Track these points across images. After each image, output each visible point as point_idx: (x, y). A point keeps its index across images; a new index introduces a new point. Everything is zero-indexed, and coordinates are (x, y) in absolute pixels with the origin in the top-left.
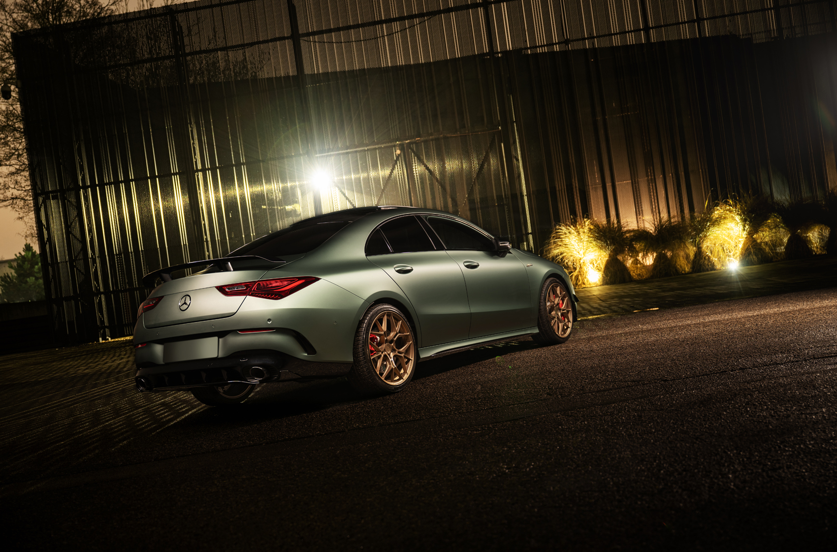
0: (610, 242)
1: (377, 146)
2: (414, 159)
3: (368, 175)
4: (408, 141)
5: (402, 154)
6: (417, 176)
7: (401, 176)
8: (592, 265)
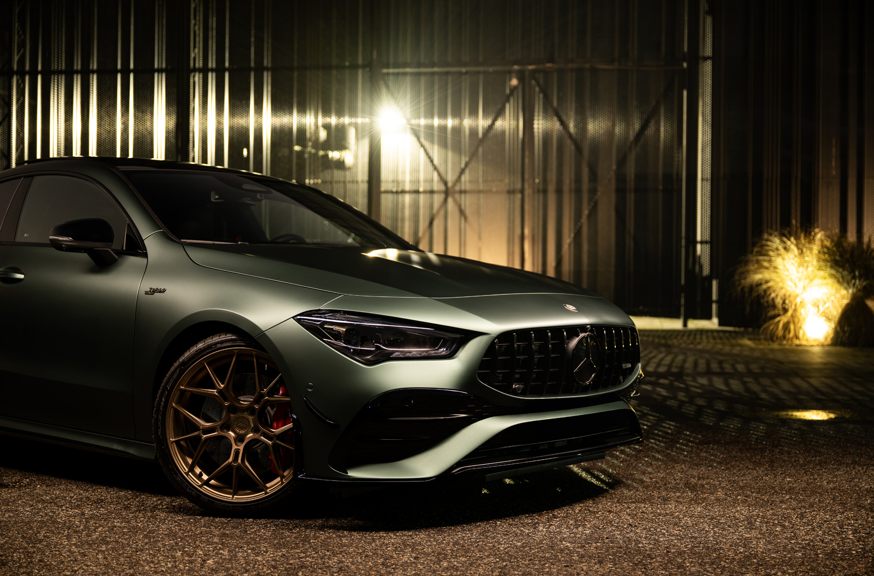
0: (859, 273)
2: (539, 96)
3: (461, 123)
4: (533, 67)
5: (520, 86)
6: (539, 124)
7: (513, 127)
8: (815, 310)
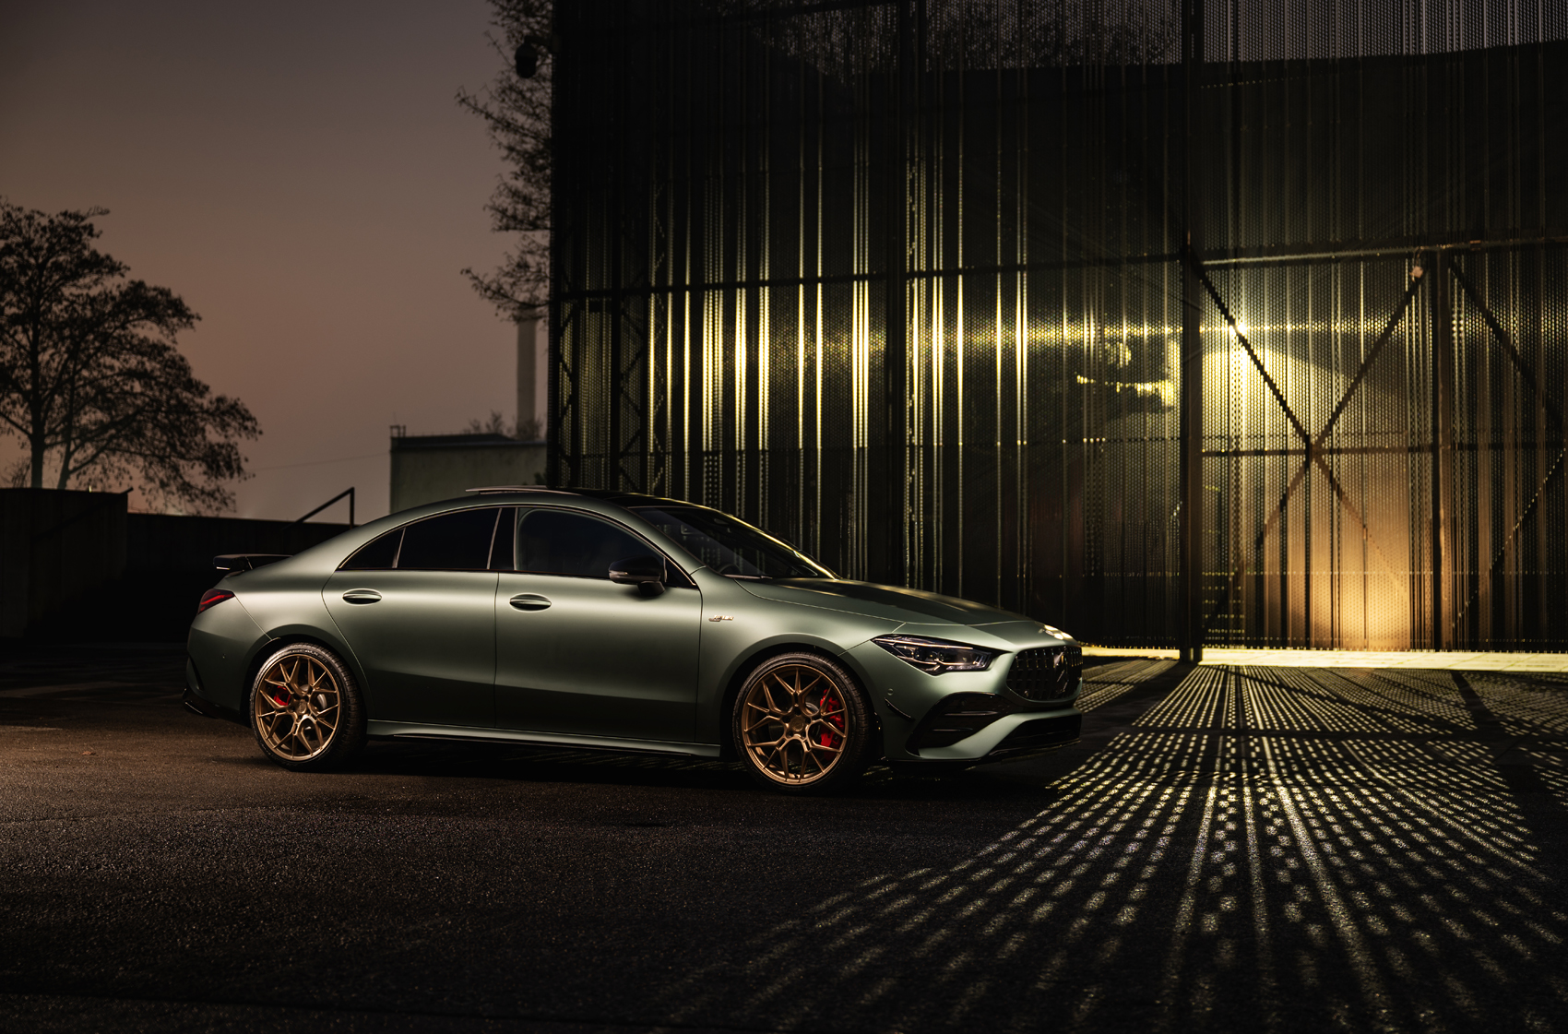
1: (1362, 253)
2: (1459, 294)
3: (1329, 329)
4: (1448, 246)
5: (1427, 277)
6: (1460, 338)
7: (1417, 334)
